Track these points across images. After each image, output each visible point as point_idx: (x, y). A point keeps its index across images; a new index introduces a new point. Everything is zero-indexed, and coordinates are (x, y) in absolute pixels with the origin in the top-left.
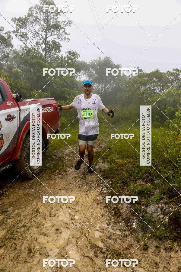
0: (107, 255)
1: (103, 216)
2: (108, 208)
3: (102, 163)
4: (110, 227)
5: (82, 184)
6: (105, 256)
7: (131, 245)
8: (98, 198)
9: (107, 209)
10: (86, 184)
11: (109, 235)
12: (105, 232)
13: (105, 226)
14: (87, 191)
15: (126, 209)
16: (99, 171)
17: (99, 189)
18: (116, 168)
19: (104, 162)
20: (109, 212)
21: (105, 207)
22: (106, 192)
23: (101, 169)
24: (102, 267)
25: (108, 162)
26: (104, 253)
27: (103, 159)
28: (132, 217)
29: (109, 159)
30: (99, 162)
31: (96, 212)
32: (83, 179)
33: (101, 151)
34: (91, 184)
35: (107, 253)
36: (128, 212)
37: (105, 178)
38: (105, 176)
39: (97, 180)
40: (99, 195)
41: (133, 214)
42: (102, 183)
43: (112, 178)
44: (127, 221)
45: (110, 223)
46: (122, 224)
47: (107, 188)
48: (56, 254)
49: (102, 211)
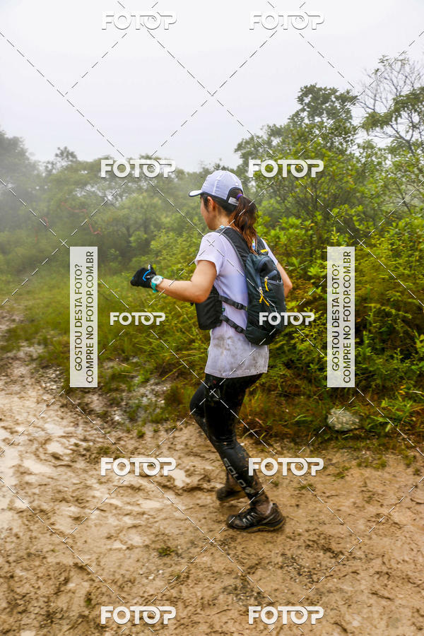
0: (90, 456)
1: (62, 418)
2: (67, 407)
3: (29, 347)
4: (80, 428)
5: (6, 383)
6: (88, 456)
7: (120, 438)
8: (45, 398)
9: (66, 409)
10: (14, 382)
11: (82, 438)
12: (75, 435)
13: (71, 429)
14: (20, 393)
15: (98, 401)
16: (27, 359)
17: (41, 386)
18: (61, 349)
19: (31, 344)
20: (71, 411)
21: (62, 407)
22: (54, 387)
23: (31, 356)
24: (87, 468)
25: (39, 344)
26: (84, 455)
27: (27, 340)
28: (109, 409)
29: (39, 337)
30: (22, 346)
31: (49, 417)
32: (4, 376)
33: (16, 327)
34: (23, 381)
35: (88, 454)
36: (101, 405)
37: (46, 367)
38: (44, 365)
39: (32, 373)
40: (44, 393)
41: (111, 405)
42: (43, 376)
43: (59, 366)
44: (104, 416)
45: (77, 424)
46: (98, 422)
47: (55, 382)
48: (11, 474)
49: (59, 413)
